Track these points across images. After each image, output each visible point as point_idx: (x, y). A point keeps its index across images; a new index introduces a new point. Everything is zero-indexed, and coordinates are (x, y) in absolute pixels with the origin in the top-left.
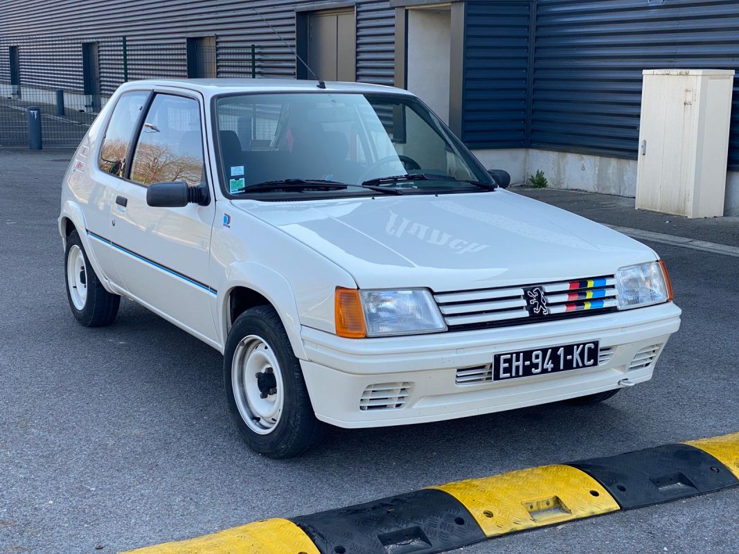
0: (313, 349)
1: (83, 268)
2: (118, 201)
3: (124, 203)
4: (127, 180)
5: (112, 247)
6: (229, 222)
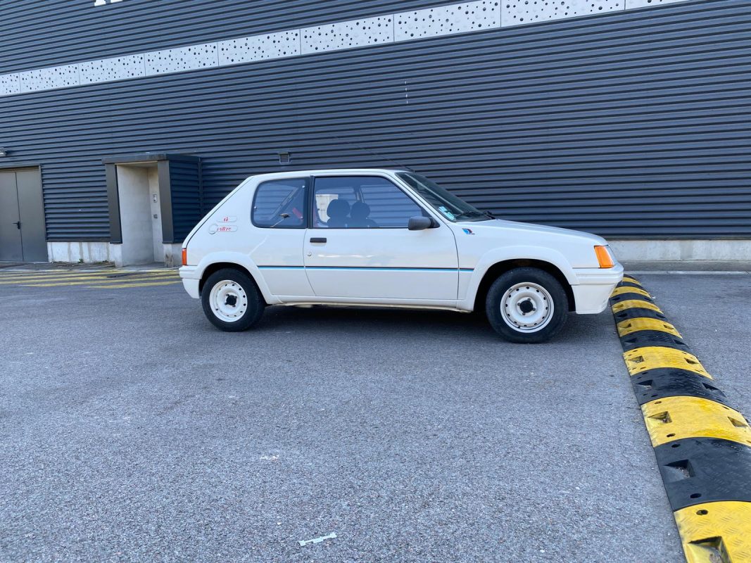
0: (584, 278)
1: (228, 295)
2: (313, 240)
3: (323, 240)
4: (313, 228)
5: (307, 270)
6: (470, 232)
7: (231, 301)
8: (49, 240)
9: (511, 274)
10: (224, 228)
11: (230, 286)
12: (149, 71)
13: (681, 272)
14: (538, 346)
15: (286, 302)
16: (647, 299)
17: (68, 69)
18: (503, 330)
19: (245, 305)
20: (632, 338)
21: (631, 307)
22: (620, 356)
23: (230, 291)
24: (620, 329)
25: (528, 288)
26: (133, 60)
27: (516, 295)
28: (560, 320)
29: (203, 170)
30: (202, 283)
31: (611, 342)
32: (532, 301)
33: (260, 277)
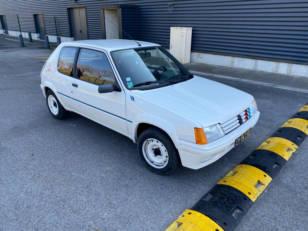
0: (186, 147)
1: (54, 102)
2: (73, 85)
3: (76, 86)
4: (75, 78)
6: (133, 99)
25: (157, 142)
29: (139, 12)
32: (160, 149)
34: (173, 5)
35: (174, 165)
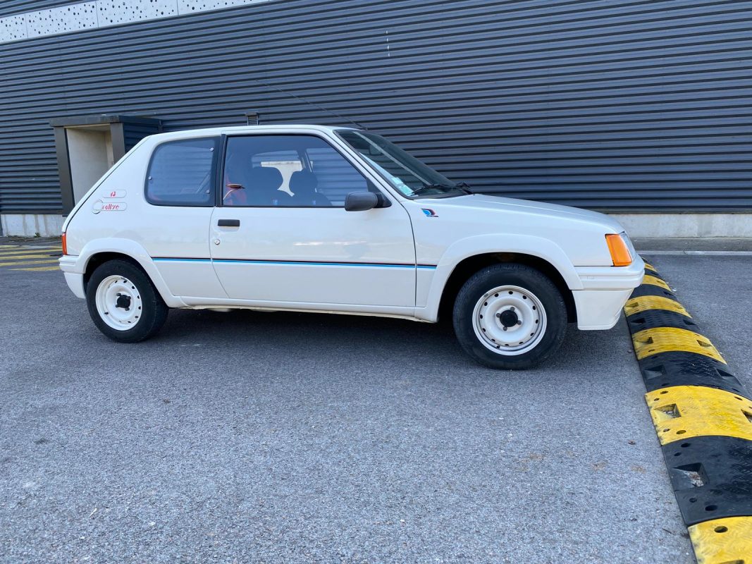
0: (592, 280)
1: (119, 295)
2: (222, 223)
3: (235, 223)
4: (222, 206)
5: (216, 263)
6: (433, 213)
7: (124, 302)
8: (3, 212)
9: (487, 273)
10: (110, 206)
11: (120, 283)
12: (102, 22)
13: (700, 253)
14: (524, 374)
15: (194, 305)
16: (666, 294)
17: (15, 21)
18: (476, 351)
19: (140, 308)
20: (656, 364)
21: (649, 308)
22: (641, 398)
23: (120, 290)
24: (638, 345)
25: (511, 293)
26: (84, 8)
27: (494, 302)
28: (555, 338)
30: (86, 278)
31: (626, 368)
32: (517, 311)
33: (156, 272)
34: (258, 115)
35: (562, 333)
